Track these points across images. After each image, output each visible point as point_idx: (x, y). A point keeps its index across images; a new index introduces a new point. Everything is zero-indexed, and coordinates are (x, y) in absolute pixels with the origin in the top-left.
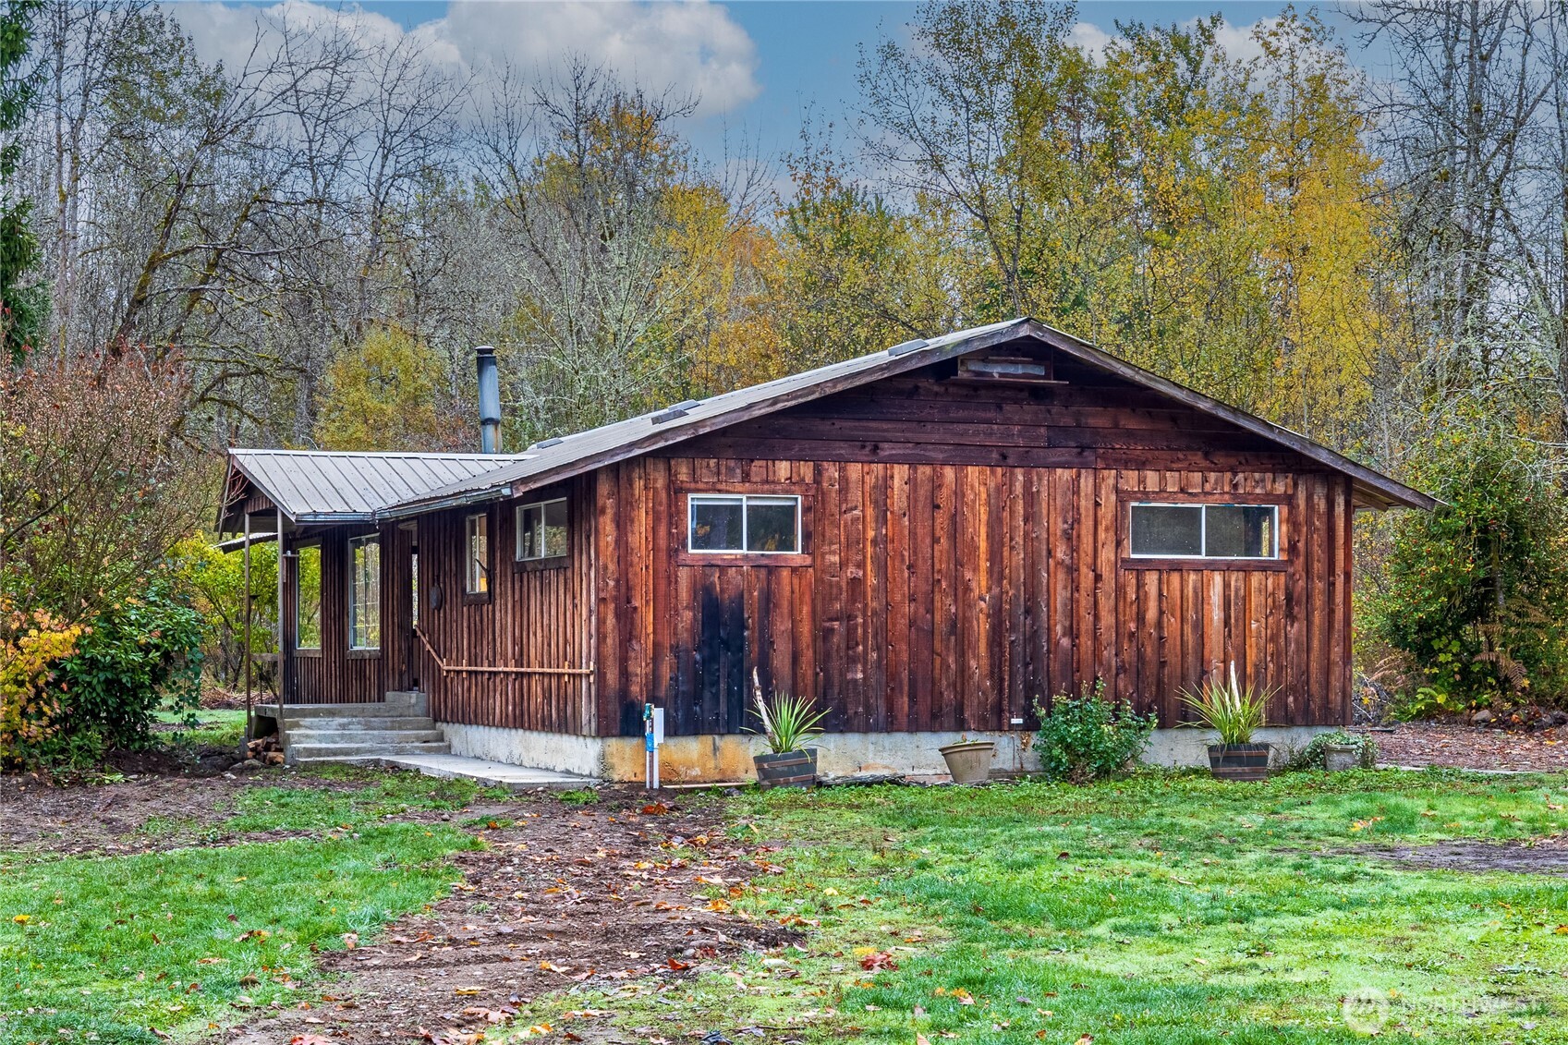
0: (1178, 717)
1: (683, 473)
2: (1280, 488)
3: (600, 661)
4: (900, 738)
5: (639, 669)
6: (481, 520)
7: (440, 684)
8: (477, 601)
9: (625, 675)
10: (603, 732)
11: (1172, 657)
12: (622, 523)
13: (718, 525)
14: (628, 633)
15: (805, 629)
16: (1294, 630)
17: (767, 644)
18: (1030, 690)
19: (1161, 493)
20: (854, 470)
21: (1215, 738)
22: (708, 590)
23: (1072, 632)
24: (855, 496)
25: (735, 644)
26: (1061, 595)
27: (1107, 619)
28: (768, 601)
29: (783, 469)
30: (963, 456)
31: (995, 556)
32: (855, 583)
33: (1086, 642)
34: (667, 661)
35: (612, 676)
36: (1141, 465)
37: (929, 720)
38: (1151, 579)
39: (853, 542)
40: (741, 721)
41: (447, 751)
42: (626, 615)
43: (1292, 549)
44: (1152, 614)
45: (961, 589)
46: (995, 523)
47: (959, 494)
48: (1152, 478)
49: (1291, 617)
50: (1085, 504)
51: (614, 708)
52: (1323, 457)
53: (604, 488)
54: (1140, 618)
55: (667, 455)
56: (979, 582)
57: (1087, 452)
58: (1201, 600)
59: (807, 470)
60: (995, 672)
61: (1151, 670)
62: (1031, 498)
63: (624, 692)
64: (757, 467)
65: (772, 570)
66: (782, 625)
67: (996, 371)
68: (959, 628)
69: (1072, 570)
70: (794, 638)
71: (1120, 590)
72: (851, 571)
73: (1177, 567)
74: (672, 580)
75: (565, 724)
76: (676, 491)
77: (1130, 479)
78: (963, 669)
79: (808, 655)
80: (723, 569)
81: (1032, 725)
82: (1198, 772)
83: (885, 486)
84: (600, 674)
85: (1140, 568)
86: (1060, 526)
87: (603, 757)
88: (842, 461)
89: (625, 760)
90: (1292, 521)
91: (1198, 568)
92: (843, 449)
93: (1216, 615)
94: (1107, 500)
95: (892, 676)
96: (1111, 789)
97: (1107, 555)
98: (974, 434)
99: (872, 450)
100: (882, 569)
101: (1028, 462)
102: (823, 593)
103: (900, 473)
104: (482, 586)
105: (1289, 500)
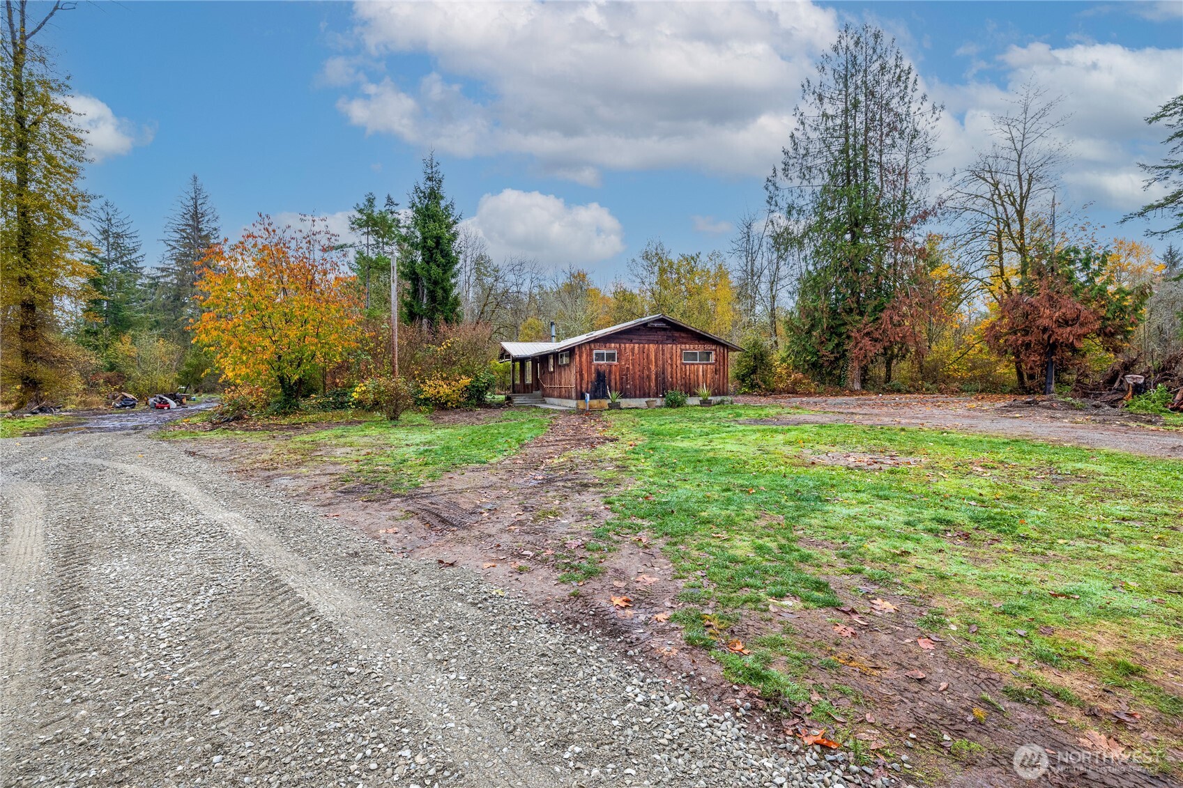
0: (694, 394)
1: (593, 346)
2: (714, 348)
3: (576, 384)
4: (637, 399)
5: (584, 386)
6: (552, 356)
7: (544, 389)
8: (551, 373)
9: (581, 387)
10: (577, 399)
11: (692, 383)
12: (580, 357)
13: (600, 357)
14: (582, 379)
15: (618, 377)
16: (717, 377)
17: (610, 381)
18: (663, 389)
19: (689, 349)
20: (627, 345)
21: (701, 398)
22: (598, 370)
23: (672, 378)
24: (628, 350)
25: (603, 381)
26: (669, 370)
27: (679, 375)
28: (610, 371)
29: (613, 345)
30: (649, 342)
31: (656, 362)
32: (628, 368)
33: (675, 380)
34: (590, 384)
35: (579, 388)
36: (685, 344)
37: (644, 396)
38: (688, 366)
39: (627, 360)
40: (605, 396)
41: (545, 403)
42: (581, 375)
43: (716, 360)
44: (688, 374)
45: (649, 369)
46: (656, 355)
47: (649, 350)
48: (687, 346)
49: (716, 374)
50: (674, 351)
51: (579, 394)
52: (722, 342)
53: (576, 350)
54: (686, 375)
55: (589, 343)
56: (653, 367)
57: (674, 341)
58: (698, 371)
59: (618, 345)
60: (656, 386)
61: (688, 385)
62: (663, 350)
63: (581, 391)
64: (608, 345)
65: (611, 366)
66: (613, 377)
67: (656, 325)
68: (649, 377)
69: (672, 365)
70: (616, 379)
71: (681, 369)
72: (627, 366)
73: (693, 364)
74: (591, 368)
75: (569, 397)
76: (591, 350)
77: (683, 347)
78: (650, 385)
79: (618, 383)
80: (601, 366)
81: (664, 396)
82: (698, 406)
83: (633, 349)
84: (576, 387)
85: (685, 364)
86: (669, 356)
87: (577, 404)
88: (625, 343)
89: (582, 405)
90: (716, 354)
91: (697, 364)
92: (625, 341)
93: (701, 374)
94: (679, 351)
95: (635, 387)
96: (680, 409)
97: (679, 362)
98: (651, 338)
99: (631, 341)
100: (633, 365)
101: (662, 343)
102: (621, 370)
103: (637, 346)
104: (552, 370)
105: (715, 350)
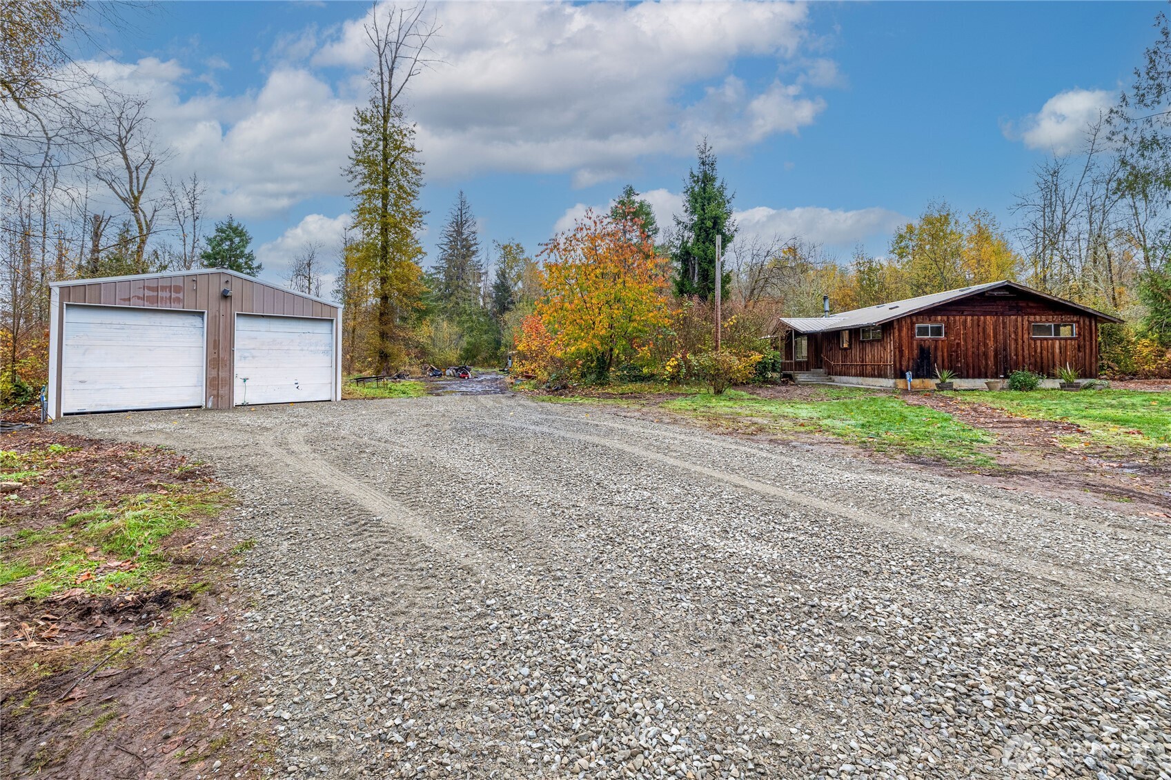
0: (1051, 376)
1: (914, 319)
2: (1075, 319)
3: (895, 361)
4: (970, 380)
5: (904, 364)
6: (847, 332)
7: (829, 366)
8: (846, 349)
9: (901, 365)
10: (895, 377)
11: (1045, 361)
12: (900, 331)
13: (923, 331)
14: (901, 356)
15: (945, 354)
16: (1080, 354)
17: (936, 358)
18: (1005, 369)
19: (1041, 321)
20: (957, 318)
21: (1063, 381)
22: (921, 345)
23: (1016, 355)
24: (958, 323)
25: (928, 358)
26: (1013, 346)
27: (1026, 352)
28: (936, 347)
29: (939, 318)
30: (985, 314)
31: (995, 337)
32: (958, 344)
33: (1020, 358)
34: (911, 361)
35: (898, 365)
36: (1035, 315)
37: (979, 376)
38: (1038, 343)
39: (958, 334)
40: (931, 375)
41: (833, 381)
42: (901, 351)
43: (1079, 334)
44: (1039, 350)
45: (986, 345)
46: (995, 329)
47: (985, 322)
48: (1038, 318)
49: (1079, 351)
50: (1019, 324)
51: (898, 372)
52: (1090, 311)
53: (895, 323)
54: (1036, 351)
55: (910, 316)
56: (991, 343)
57: (1019, 311)
58: (1053, 347)
59: (945, 318)
60: (996, 364)
61: (1039, 364)
62: (1004, 323)
63: (901, 369)
64: (933, 318)
65: (937, 341)
66: (939, 354)
67: (996, 293)
68: (986, 354)
69: (1016, 340)
70: (943, 356)
71: (1029, 345)
72: (957, 341)
73: (1046, 339)
74: (912, 344)
75: (885, 377)
76: (913, 324)
77: (1032, 318)
78: (987, 364)
79: (946, 360)
80: (925, 341)
81: (1006, 377)
82: (1058, 389)
83: (966, 320)
84: (895, 365)
85: (1035, 340)
86: (1012, 330)
87: (895, 383)
88: (954, 316)
89: (901, 383)
90: (1079, 327)
91: (1052, 339)
92: (955, 313)
93: (1057, 351)
94: (1026, 323)
95: (968, 366)
96: (1031, 394)
97: (1026, 336)
98: (989, 308)
99: (961, 313)
100: (965, 341)
101: (1003, 314)
102: (950, 346)
103: (969, 318)
104: (846, 345)
105: (1078, 322)
